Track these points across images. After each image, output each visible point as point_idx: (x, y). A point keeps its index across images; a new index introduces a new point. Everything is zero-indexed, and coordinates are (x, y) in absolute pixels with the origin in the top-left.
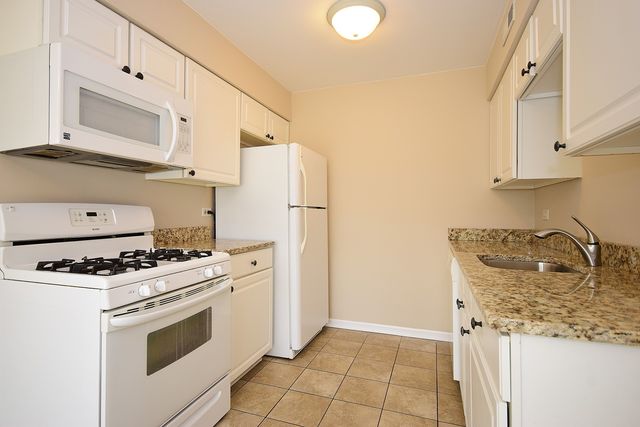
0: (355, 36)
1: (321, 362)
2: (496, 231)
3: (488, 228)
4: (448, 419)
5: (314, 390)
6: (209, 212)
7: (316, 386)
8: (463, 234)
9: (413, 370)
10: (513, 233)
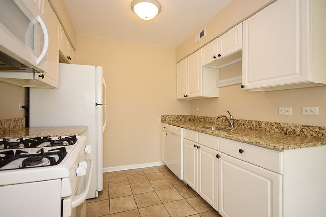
0: (146, 18)
1: (115, 193)
2: (178, 116)
3: (176, 115)
4: (188, 197)
5: (125, 209)
6: (23, 107)
7: (123, 206)
8: (167, 118)
9: (159, 181)
10: (184, 117)
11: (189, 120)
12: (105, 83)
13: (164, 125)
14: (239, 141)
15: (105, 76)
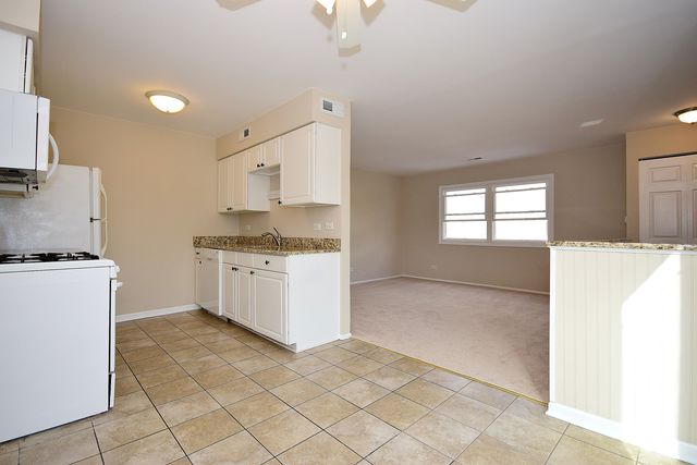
2: (221, 237)
3: (217, 236)
8: (203, 240)
10: (229, 238)
11: (238, 243)
12: (103, 190)
13: (198, 250)
14: (265, 253)
15: (104, 181)
